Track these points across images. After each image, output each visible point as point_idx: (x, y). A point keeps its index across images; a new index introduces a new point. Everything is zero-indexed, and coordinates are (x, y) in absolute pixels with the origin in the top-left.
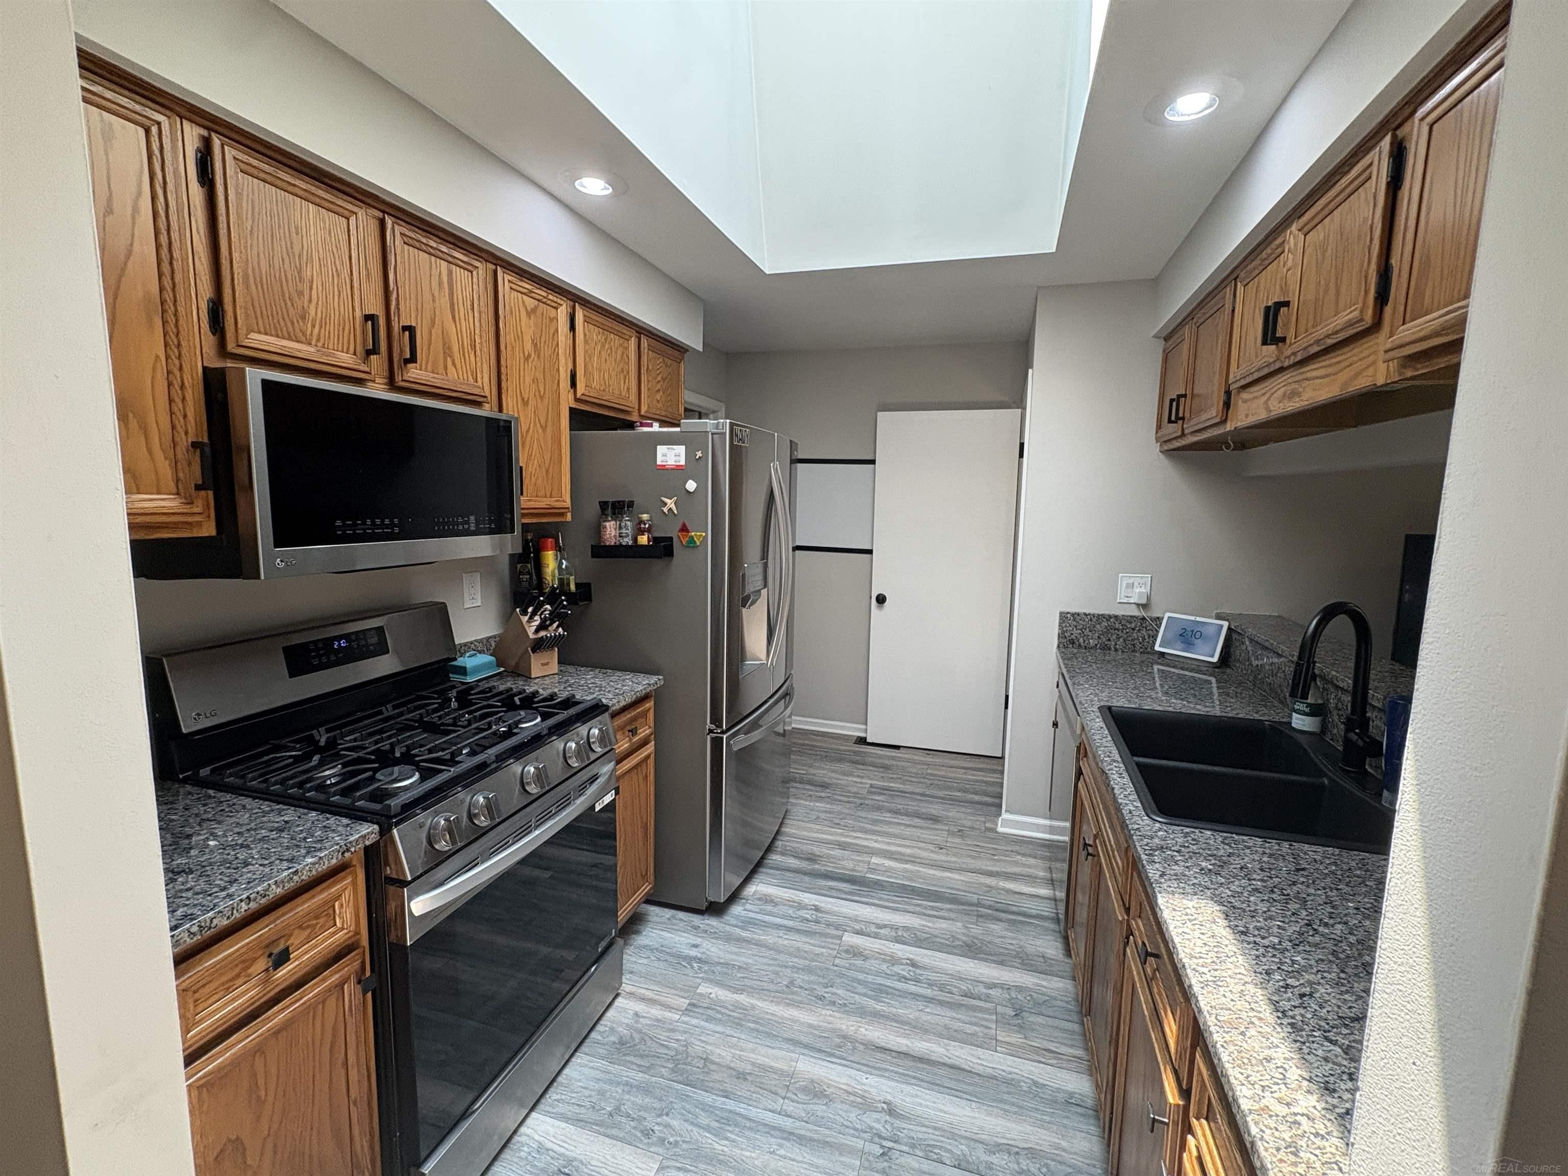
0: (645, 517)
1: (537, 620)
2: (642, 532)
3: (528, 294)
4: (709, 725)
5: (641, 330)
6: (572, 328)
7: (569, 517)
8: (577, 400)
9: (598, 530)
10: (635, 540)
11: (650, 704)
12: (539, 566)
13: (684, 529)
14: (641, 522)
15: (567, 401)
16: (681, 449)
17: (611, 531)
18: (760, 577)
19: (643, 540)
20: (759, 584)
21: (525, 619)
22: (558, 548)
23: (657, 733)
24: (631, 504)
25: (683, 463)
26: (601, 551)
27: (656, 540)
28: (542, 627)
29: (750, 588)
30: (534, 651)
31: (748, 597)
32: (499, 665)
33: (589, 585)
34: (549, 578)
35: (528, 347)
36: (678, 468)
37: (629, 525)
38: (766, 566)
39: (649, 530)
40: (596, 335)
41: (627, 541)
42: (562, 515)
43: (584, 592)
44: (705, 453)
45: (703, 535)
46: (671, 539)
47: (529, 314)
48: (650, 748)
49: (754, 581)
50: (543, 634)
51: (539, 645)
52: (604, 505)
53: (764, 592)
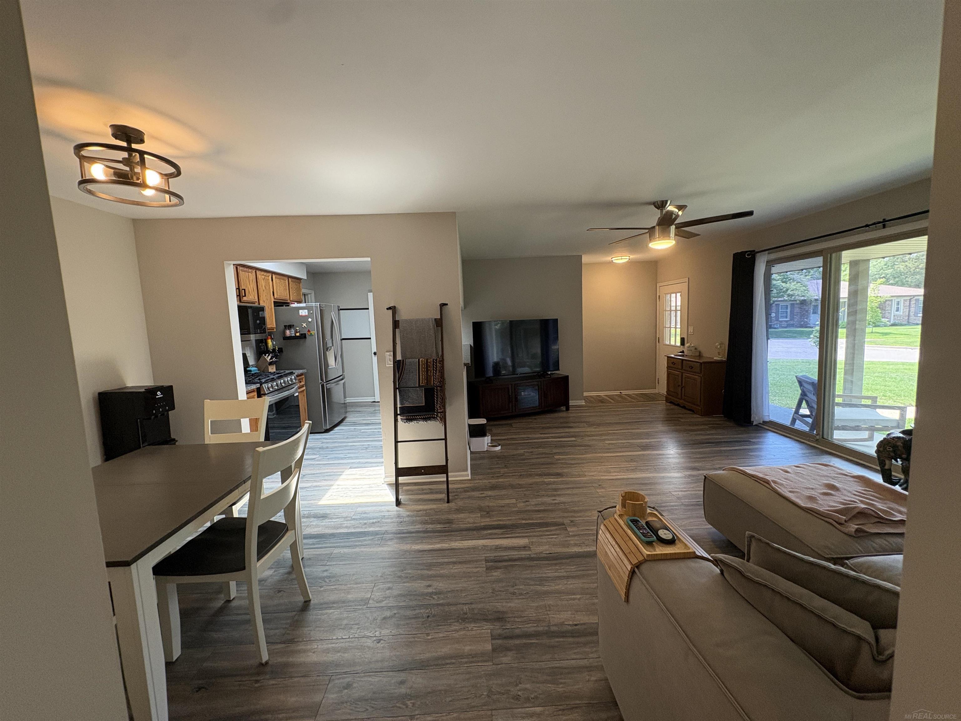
0: (298, 328)
1: (270, 357)
2: (297, 332)
3: (263, 275)
4: (320, 381)
5: (289, 277)
6: (272, 280)
7: (275, 330)
8: (275, 299)
9: (284, 333)
10: (295, 335)
11: (303, 376)
12: (266, 344)
13: (309, 331)
14: (297, 330)
15: (273, 300)
16: (306, 311)
17: (288, 333)
18: (331, 343)
19: (298, 334)
20: (331, 345)
21: (266, 357)
22: (272, 339)
23: (306, 384)
24: (293, 326)
25: (307, 314)
26: (286, 338)
27: (301, 334)
28: (271, 359)
29: (328, 346)
30: (269, 365)
31: (328, 348)
32: (258, 370)
33: (282, 348)
34: (270, 347)
35: (264, 288)
36: (306, 316)
37: (293, 331)
38: (332, 340)
39: (299, 332)
40: (278, 281)
41: (293, 335)
42: (274, 329)
43: (281, 350)
44: (313, 311)
45: (313, 332)
46: (305, 334)
47: (263, 280)
48: (304, 388)
49: (330, 344)
50: (271, 360)
51: (271, 364)
52: (285, 326)
53: (333, 347)
